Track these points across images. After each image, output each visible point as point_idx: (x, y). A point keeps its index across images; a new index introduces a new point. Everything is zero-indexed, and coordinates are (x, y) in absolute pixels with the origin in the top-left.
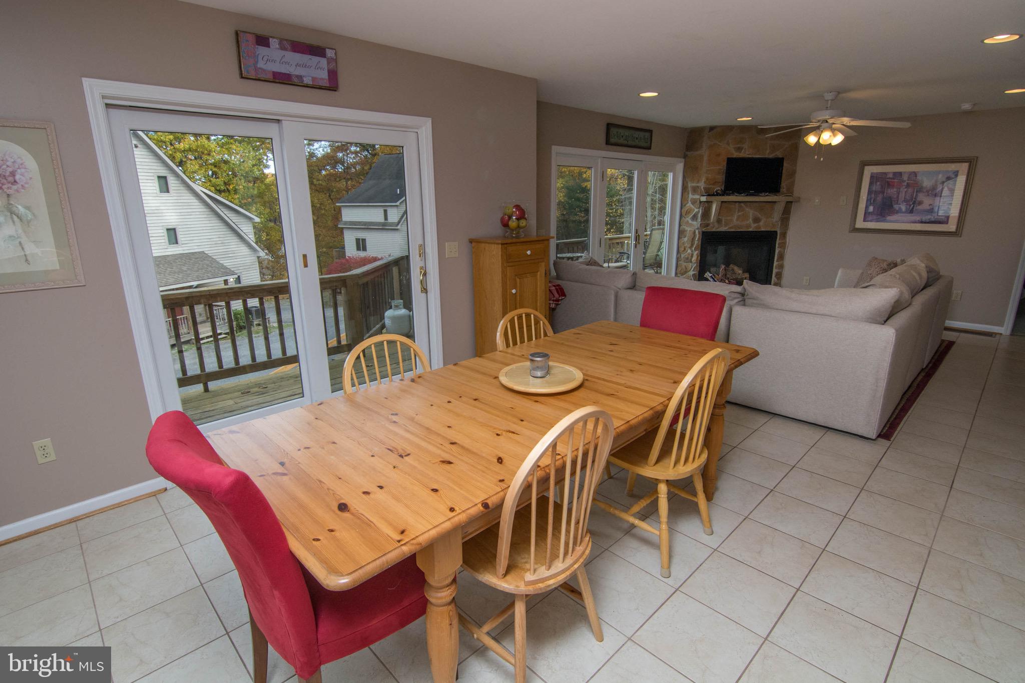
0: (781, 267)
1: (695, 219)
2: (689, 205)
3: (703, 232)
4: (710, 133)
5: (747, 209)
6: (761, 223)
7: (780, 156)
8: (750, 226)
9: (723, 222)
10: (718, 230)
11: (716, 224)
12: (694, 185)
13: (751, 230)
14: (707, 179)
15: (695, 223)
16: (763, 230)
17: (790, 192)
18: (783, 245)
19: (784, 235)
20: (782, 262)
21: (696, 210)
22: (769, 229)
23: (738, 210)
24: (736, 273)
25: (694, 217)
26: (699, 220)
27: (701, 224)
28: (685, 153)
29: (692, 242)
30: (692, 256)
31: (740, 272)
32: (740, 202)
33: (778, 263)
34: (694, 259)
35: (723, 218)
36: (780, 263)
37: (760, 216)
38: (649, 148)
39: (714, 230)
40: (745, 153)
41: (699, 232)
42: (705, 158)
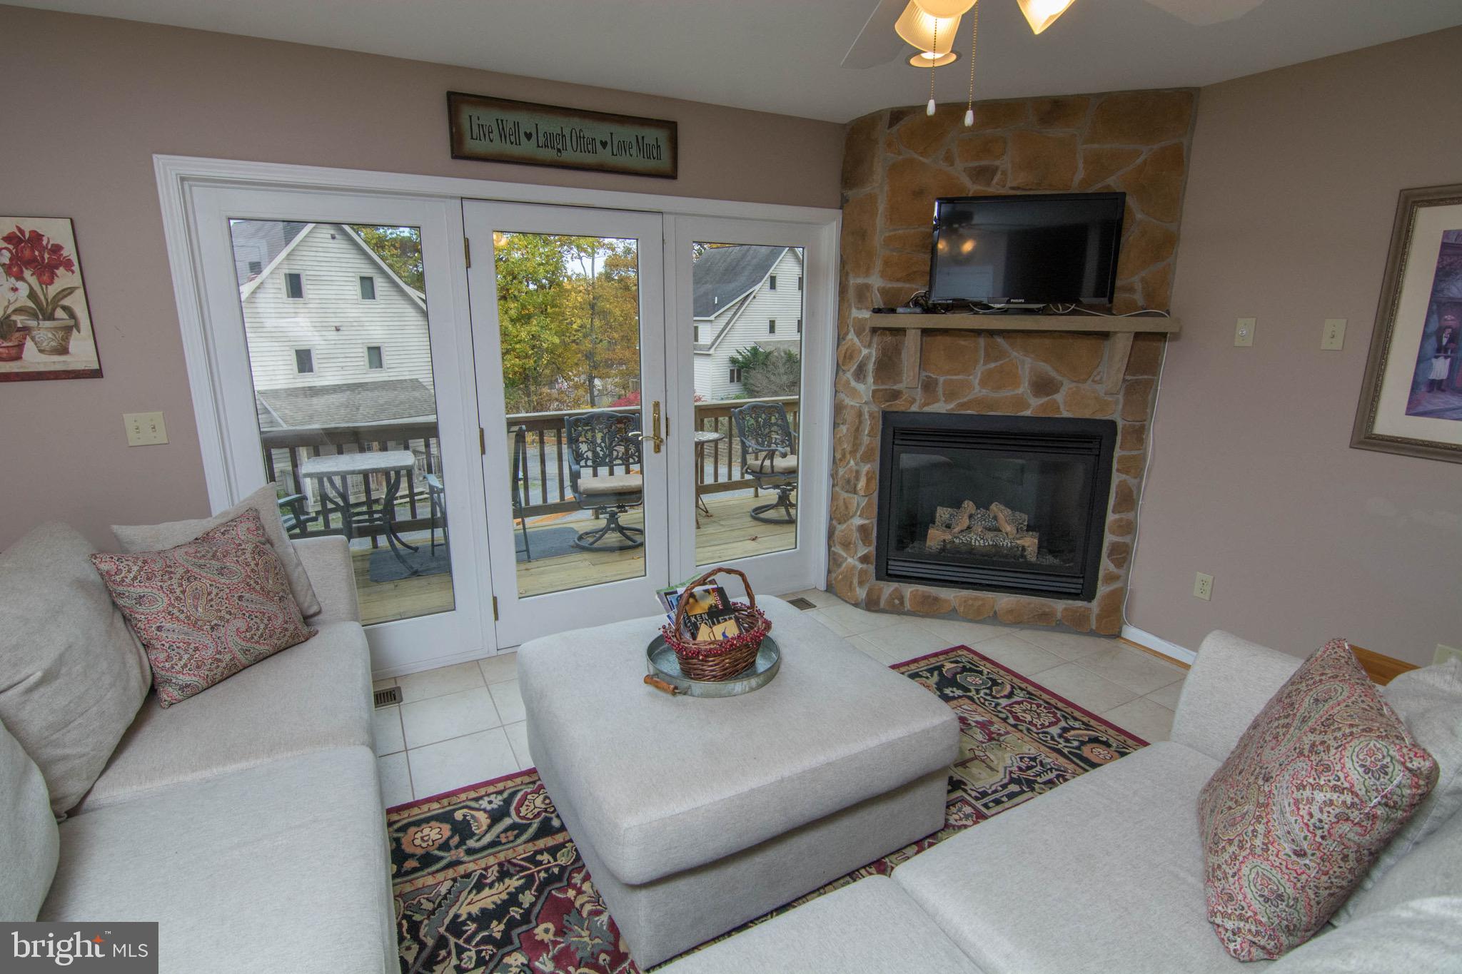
0: (1129, 528)
1: (862, 376)
2: (851, 336)
3: (886, 415)
4: (895, 128)
5: (1015, 354)
6: (1059, 397)
7: (1119, 189)
8: (1020, 402)
9: (940, 390)
10: (927, 409)
11: (919, 394)
12: (860, 281)
13: (1028, 413)
14: (887, 263)
15: (861, 387)
16: (1066, 414)
17: (1156, 303)
18: (1136, 466)
19: (1139, 434)
20: (1130, 515)
21: (865, 352)
22: (1087, 414)
23: (987, 355)
24: (1001, 531)
25: (860, 374)
26: (870, 379)
27: (874, 392)
28: (842, 194)
29: (856, 438)
30: (857, 478)
31: (1009, 528)
32: (991, 333)
33: (1117, 516)
34: (861, 484)
35: (941, 379)
36: (1124, 516)
37: (1053, 374)
38: (672, 175)
39: (914, 408)
40: (1004, 186)
41: (871, 415)
42: (882, 207)
